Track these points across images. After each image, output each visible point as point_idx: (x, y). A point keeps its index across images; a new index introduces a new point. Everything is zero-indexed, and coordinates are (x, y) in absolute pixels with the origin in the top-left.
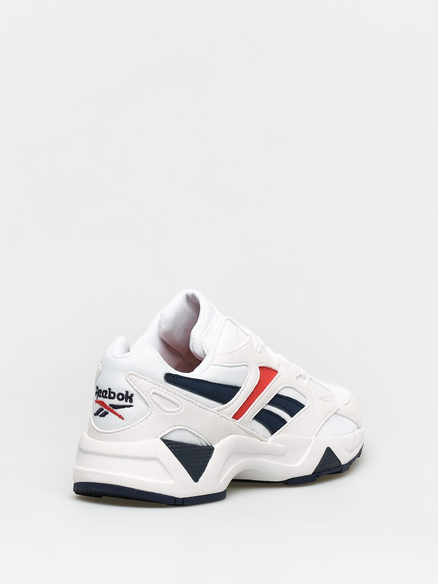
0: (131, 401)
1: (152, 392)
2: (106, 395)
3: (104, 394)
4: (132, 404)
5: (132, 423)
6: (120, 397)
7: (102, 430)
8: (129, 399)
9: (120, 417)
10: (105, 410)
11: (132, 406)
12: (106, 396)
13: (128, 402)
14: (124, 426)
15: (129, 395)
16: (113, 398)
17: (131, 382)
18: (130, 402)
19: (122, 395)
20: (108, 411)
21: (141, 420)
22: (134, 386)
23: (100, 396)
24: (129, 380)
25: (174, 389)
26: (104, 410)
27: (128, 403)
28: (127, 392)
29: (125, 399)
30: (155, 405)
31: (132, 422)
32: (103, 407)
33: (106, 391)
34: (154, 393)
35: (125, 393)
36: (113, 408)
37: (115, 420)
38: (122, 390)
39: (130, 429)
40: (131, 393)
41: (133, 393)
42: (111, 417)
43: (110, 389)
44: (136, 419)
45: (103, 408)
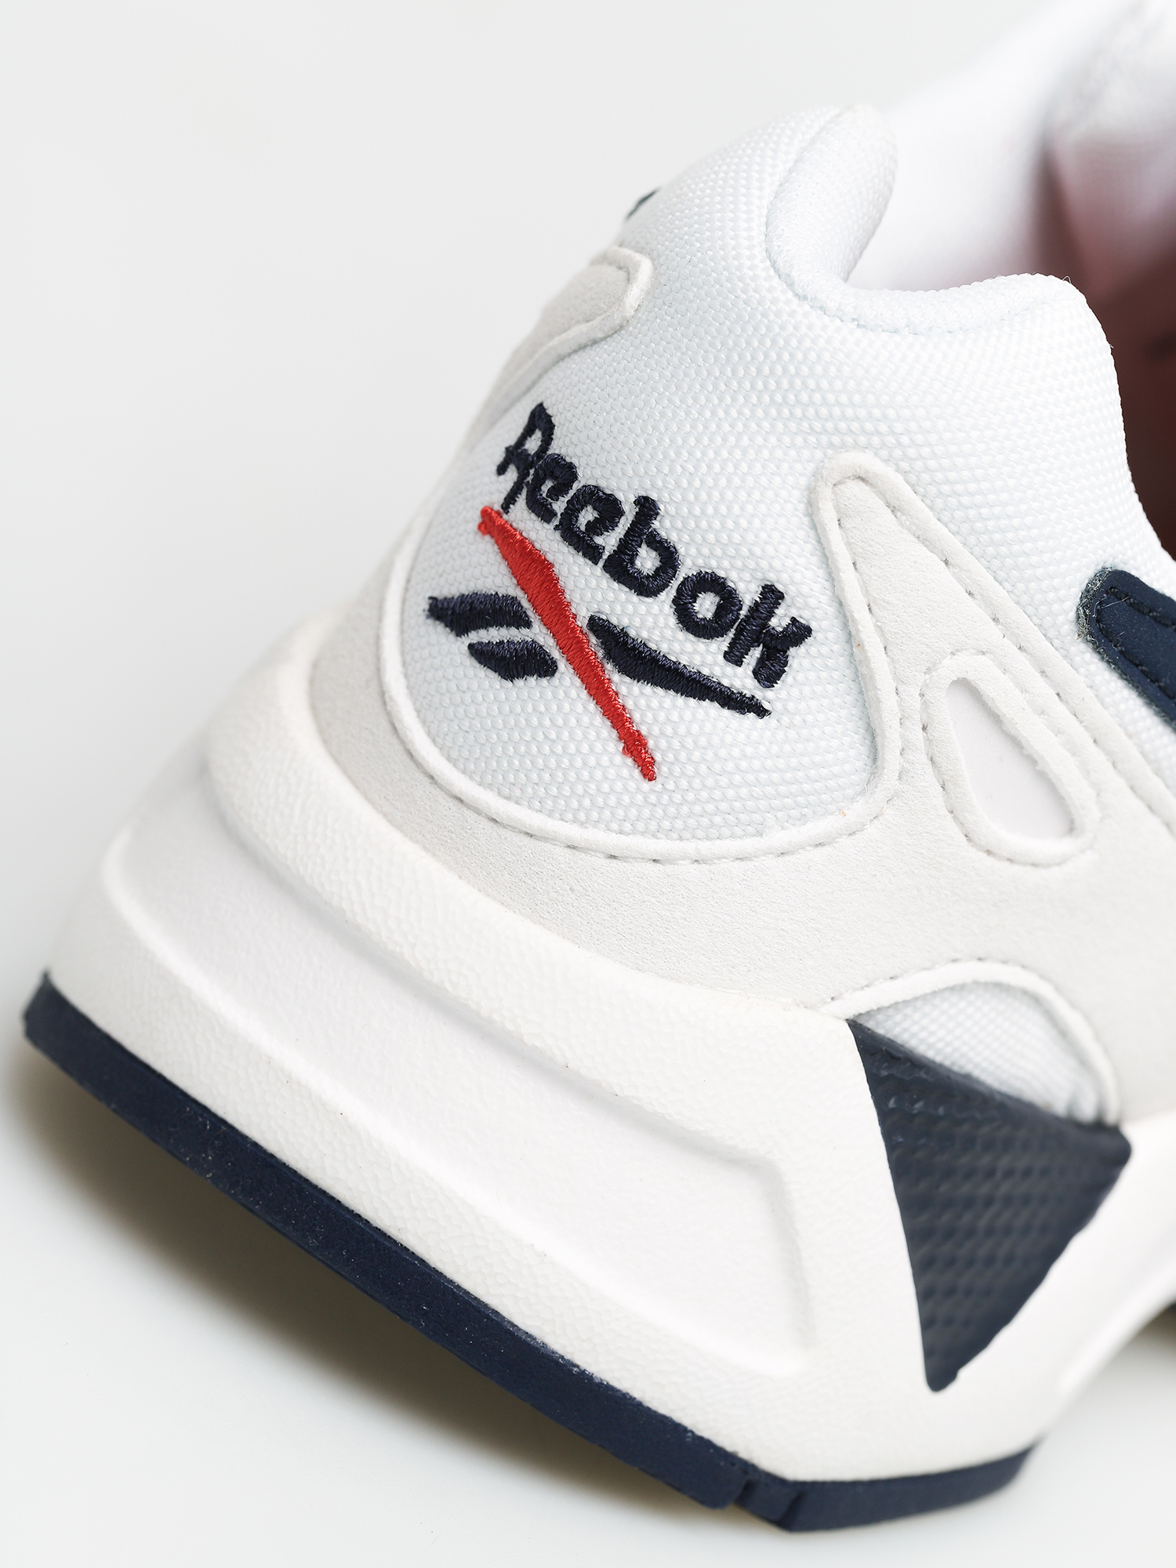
0: (770, 672)
1: (951, 668)
2: (595, 528)
3: (587, 515)
4: (770, 694)
5: (700, 833)
6: (706, 606)
7: (449, 758)
8: (756, 653)
9: (635, 745)
10: (539, 634)
11: (761, 712)
12: (599, 540)
13: (739, 670)
14: (627, 826)
15: (779, 621)
16: (645, 587)
17: (835, 536)
18: (756, 673)
19: (728, 597)
20: (556, 654)
21: (778, 838)
22: (848, 575)
23: (542, 511)
24: (828, 515)
25: (1108, 700)
26: (528, 624)
27: (741, 679)
28: (772, 596)
29: (731, 634)
30: (929, 768)
31: (705, 821)
32: (526, 604)
33: (609, 508)
34: (966, 686)
35: (748, 594)
36: (609, 655)
37: (585, 748)
38: (739, 564)
39: (669, 868)
40: (794, 613)
41: (813, 625)
42: (560, 708)
43: (647, 508)
44: (742, 817)
45: (531, 613)
